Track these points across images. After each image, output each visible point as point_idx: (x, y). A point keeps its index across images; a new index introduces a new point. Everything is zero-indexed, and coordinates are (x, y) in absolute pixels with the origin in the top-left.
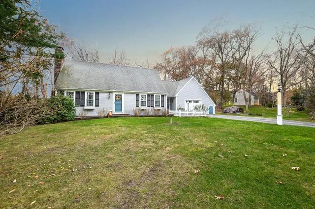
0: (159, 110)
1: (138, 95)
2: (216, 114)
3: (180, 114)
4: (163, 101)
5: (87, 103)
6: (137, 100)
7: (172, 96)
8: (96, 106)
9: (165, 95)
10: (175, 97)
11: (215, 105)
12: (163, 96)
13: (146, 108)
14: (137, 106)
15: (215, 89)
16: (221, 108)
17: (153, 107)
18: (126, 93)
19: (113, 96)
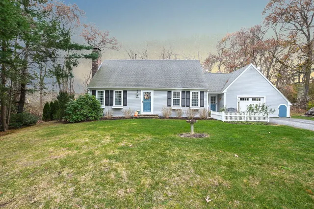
0: (197, 110)
1: (169, 92)
2: (292, 117)
3: (223, 117)
4: (202, 99)
5: (116, 102)
6: (169, 99)
7: (219, 92)
8: (124, 105)
9: (206, 91)
10: (223, 94)
11: (290, 104)
12: (202, 92)
13: (180, 107)
14: (168, 106)
15: (296, 81)
16: (305, 108)
17: (189, 106)
18: (155, 90)
19: (142, 94)
